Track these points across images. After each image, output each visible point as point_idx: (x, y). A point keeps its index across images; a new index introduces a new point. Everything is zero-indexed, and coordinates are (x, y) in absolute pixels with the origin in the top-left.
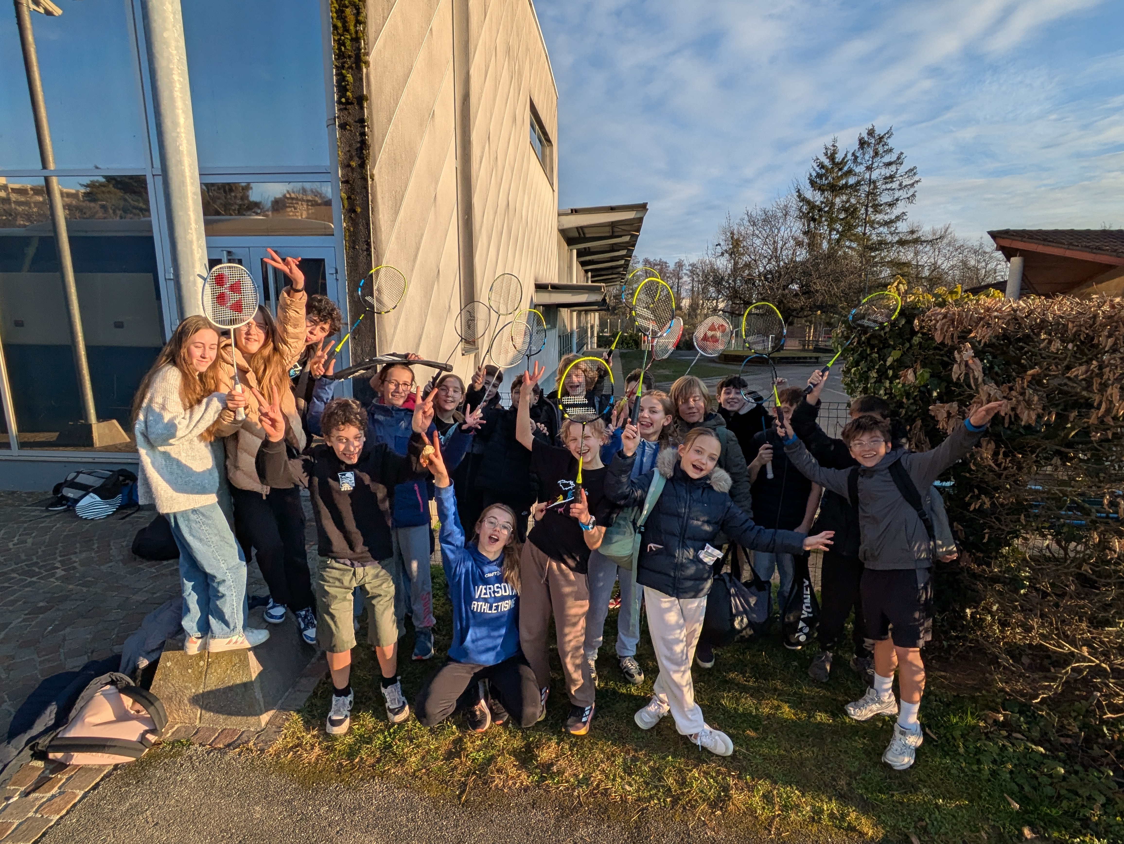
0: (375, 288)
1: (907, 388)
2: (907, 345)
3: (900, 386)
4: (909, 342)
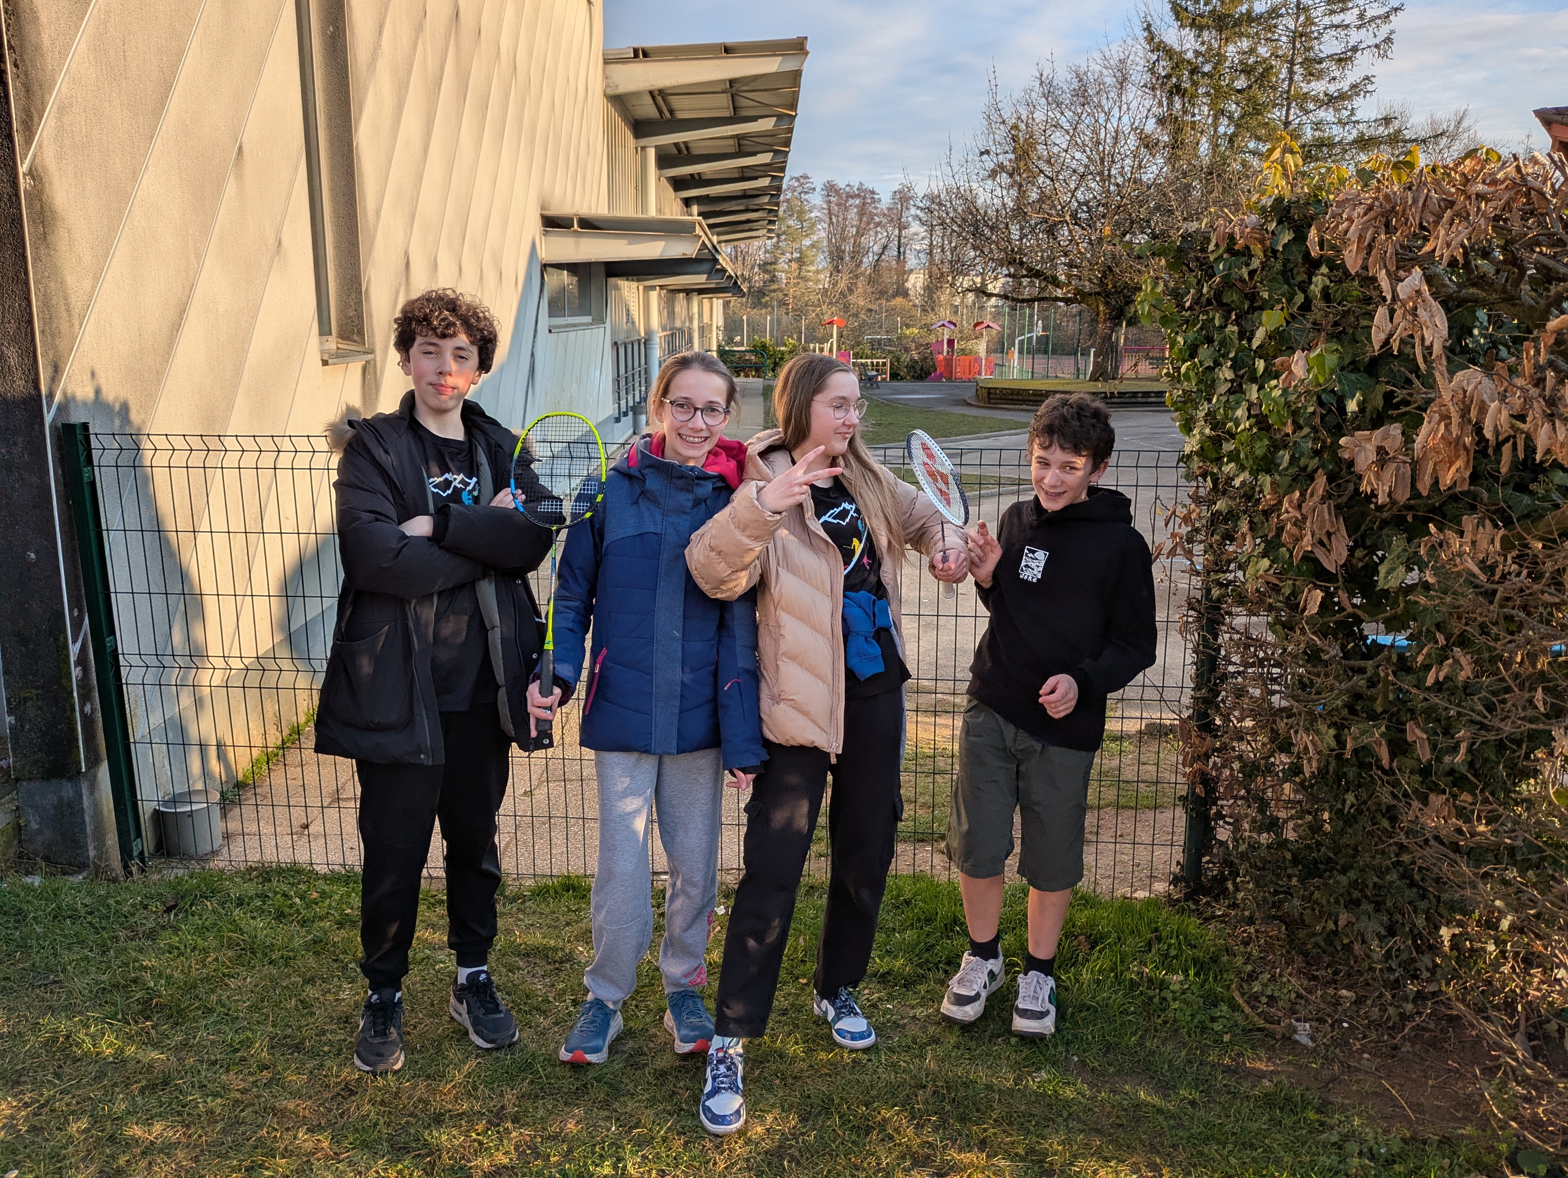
1: (1292, 398)
2: (1300, 298)
3: (1277, 393)
4: (1304, 291)
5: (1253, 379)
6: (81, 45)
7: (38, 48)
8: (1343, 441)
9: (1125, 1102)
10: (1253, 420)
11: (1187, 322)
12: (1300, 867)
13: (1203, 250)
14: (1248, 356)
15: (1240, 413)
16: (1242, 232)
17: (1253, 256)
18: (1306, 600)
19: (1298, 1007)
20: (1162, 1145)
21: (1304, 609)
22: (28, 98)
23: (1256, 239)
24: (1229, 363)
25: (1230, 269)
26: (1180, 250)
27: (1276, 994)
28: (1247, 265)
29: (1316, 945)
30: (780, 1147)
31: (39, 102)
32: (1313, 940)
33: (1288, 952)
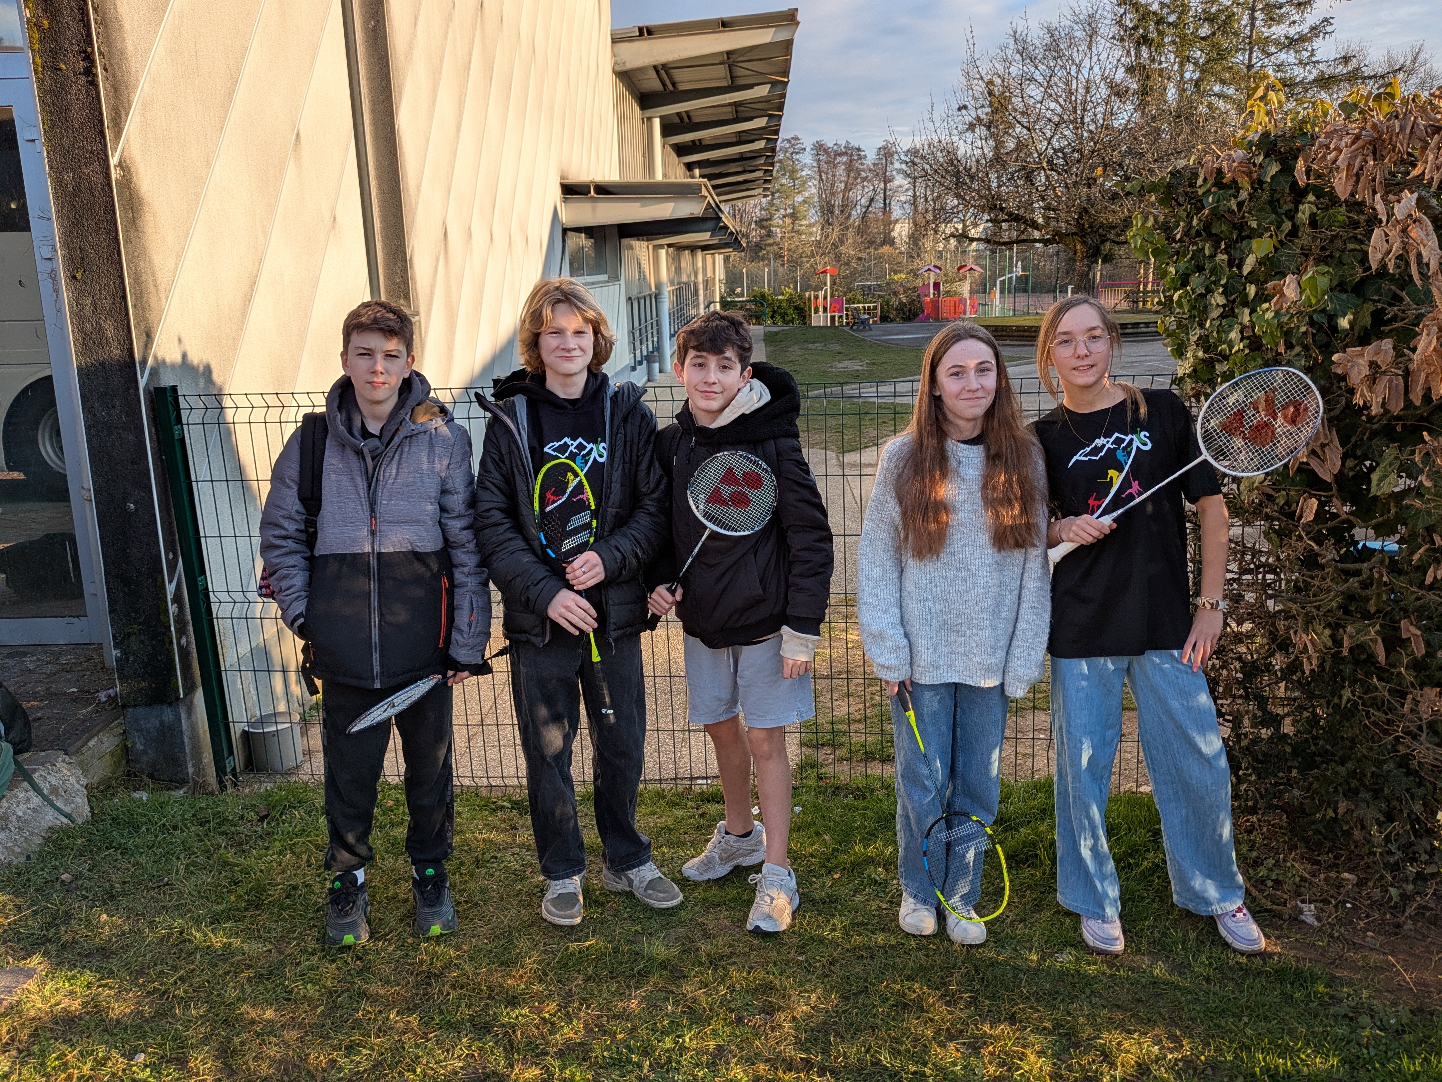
0: (113, 161)
1: (1285, 319)
2: (1287, 226)
3: (1269, 315)
4: (1292, 218)
5: (1245, 304)
6: (159, 49)
7: (123, 53)
8: (1335, 358)
9: (1144, 980)
10: (1246, 342)
11: (1178, 253)
12: (1300, 759)
13: (1192, 185)
14: (1238, 282)
15: (1234, 335)
16: (1230, 167)
17: (1241, 188)
18: (1302, 508)
19: (1302, 889)
20: (1181, 1018)
21: (1301, 517)
22: (116, 97)
23: (1243, 172)
24: (1221, 290)
25: (1218, 201)
26: (1169, 186)
27: (1281, 878)
28: (1236, 197)
29: (1317, 832)
30: (824, 1024)
31: (125, 101)
32: (1314, 827)
33: (1290, 839)
